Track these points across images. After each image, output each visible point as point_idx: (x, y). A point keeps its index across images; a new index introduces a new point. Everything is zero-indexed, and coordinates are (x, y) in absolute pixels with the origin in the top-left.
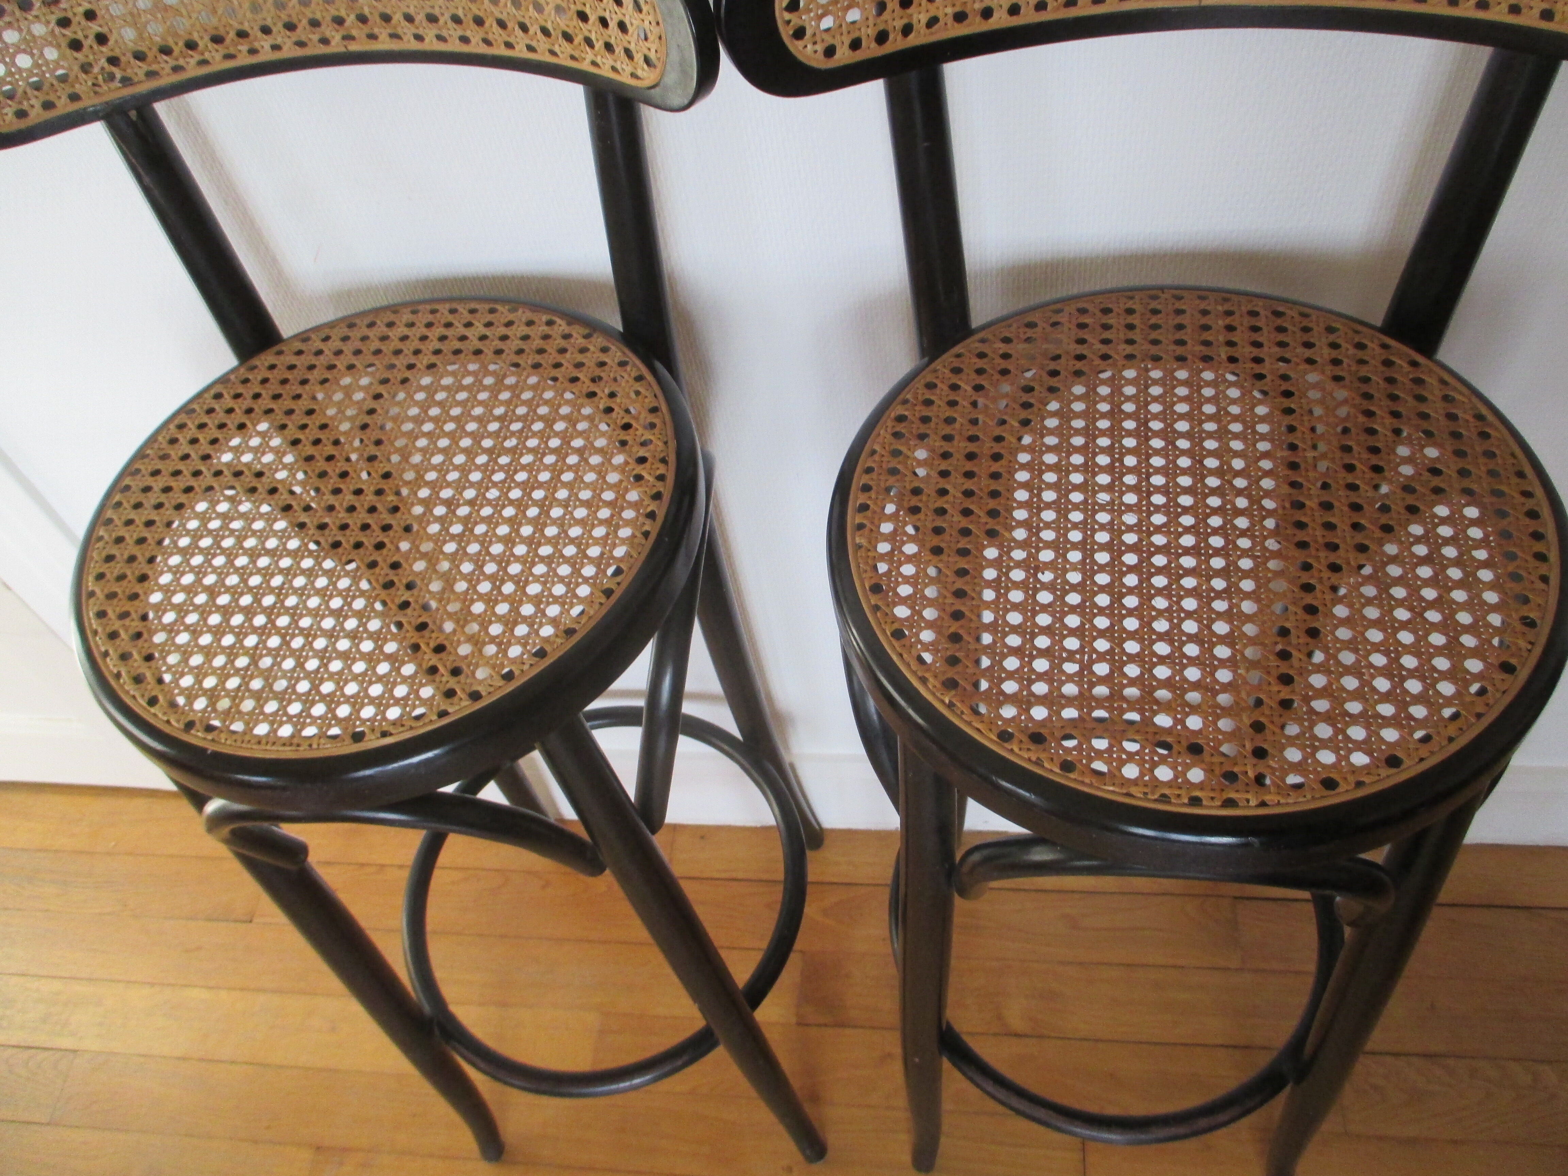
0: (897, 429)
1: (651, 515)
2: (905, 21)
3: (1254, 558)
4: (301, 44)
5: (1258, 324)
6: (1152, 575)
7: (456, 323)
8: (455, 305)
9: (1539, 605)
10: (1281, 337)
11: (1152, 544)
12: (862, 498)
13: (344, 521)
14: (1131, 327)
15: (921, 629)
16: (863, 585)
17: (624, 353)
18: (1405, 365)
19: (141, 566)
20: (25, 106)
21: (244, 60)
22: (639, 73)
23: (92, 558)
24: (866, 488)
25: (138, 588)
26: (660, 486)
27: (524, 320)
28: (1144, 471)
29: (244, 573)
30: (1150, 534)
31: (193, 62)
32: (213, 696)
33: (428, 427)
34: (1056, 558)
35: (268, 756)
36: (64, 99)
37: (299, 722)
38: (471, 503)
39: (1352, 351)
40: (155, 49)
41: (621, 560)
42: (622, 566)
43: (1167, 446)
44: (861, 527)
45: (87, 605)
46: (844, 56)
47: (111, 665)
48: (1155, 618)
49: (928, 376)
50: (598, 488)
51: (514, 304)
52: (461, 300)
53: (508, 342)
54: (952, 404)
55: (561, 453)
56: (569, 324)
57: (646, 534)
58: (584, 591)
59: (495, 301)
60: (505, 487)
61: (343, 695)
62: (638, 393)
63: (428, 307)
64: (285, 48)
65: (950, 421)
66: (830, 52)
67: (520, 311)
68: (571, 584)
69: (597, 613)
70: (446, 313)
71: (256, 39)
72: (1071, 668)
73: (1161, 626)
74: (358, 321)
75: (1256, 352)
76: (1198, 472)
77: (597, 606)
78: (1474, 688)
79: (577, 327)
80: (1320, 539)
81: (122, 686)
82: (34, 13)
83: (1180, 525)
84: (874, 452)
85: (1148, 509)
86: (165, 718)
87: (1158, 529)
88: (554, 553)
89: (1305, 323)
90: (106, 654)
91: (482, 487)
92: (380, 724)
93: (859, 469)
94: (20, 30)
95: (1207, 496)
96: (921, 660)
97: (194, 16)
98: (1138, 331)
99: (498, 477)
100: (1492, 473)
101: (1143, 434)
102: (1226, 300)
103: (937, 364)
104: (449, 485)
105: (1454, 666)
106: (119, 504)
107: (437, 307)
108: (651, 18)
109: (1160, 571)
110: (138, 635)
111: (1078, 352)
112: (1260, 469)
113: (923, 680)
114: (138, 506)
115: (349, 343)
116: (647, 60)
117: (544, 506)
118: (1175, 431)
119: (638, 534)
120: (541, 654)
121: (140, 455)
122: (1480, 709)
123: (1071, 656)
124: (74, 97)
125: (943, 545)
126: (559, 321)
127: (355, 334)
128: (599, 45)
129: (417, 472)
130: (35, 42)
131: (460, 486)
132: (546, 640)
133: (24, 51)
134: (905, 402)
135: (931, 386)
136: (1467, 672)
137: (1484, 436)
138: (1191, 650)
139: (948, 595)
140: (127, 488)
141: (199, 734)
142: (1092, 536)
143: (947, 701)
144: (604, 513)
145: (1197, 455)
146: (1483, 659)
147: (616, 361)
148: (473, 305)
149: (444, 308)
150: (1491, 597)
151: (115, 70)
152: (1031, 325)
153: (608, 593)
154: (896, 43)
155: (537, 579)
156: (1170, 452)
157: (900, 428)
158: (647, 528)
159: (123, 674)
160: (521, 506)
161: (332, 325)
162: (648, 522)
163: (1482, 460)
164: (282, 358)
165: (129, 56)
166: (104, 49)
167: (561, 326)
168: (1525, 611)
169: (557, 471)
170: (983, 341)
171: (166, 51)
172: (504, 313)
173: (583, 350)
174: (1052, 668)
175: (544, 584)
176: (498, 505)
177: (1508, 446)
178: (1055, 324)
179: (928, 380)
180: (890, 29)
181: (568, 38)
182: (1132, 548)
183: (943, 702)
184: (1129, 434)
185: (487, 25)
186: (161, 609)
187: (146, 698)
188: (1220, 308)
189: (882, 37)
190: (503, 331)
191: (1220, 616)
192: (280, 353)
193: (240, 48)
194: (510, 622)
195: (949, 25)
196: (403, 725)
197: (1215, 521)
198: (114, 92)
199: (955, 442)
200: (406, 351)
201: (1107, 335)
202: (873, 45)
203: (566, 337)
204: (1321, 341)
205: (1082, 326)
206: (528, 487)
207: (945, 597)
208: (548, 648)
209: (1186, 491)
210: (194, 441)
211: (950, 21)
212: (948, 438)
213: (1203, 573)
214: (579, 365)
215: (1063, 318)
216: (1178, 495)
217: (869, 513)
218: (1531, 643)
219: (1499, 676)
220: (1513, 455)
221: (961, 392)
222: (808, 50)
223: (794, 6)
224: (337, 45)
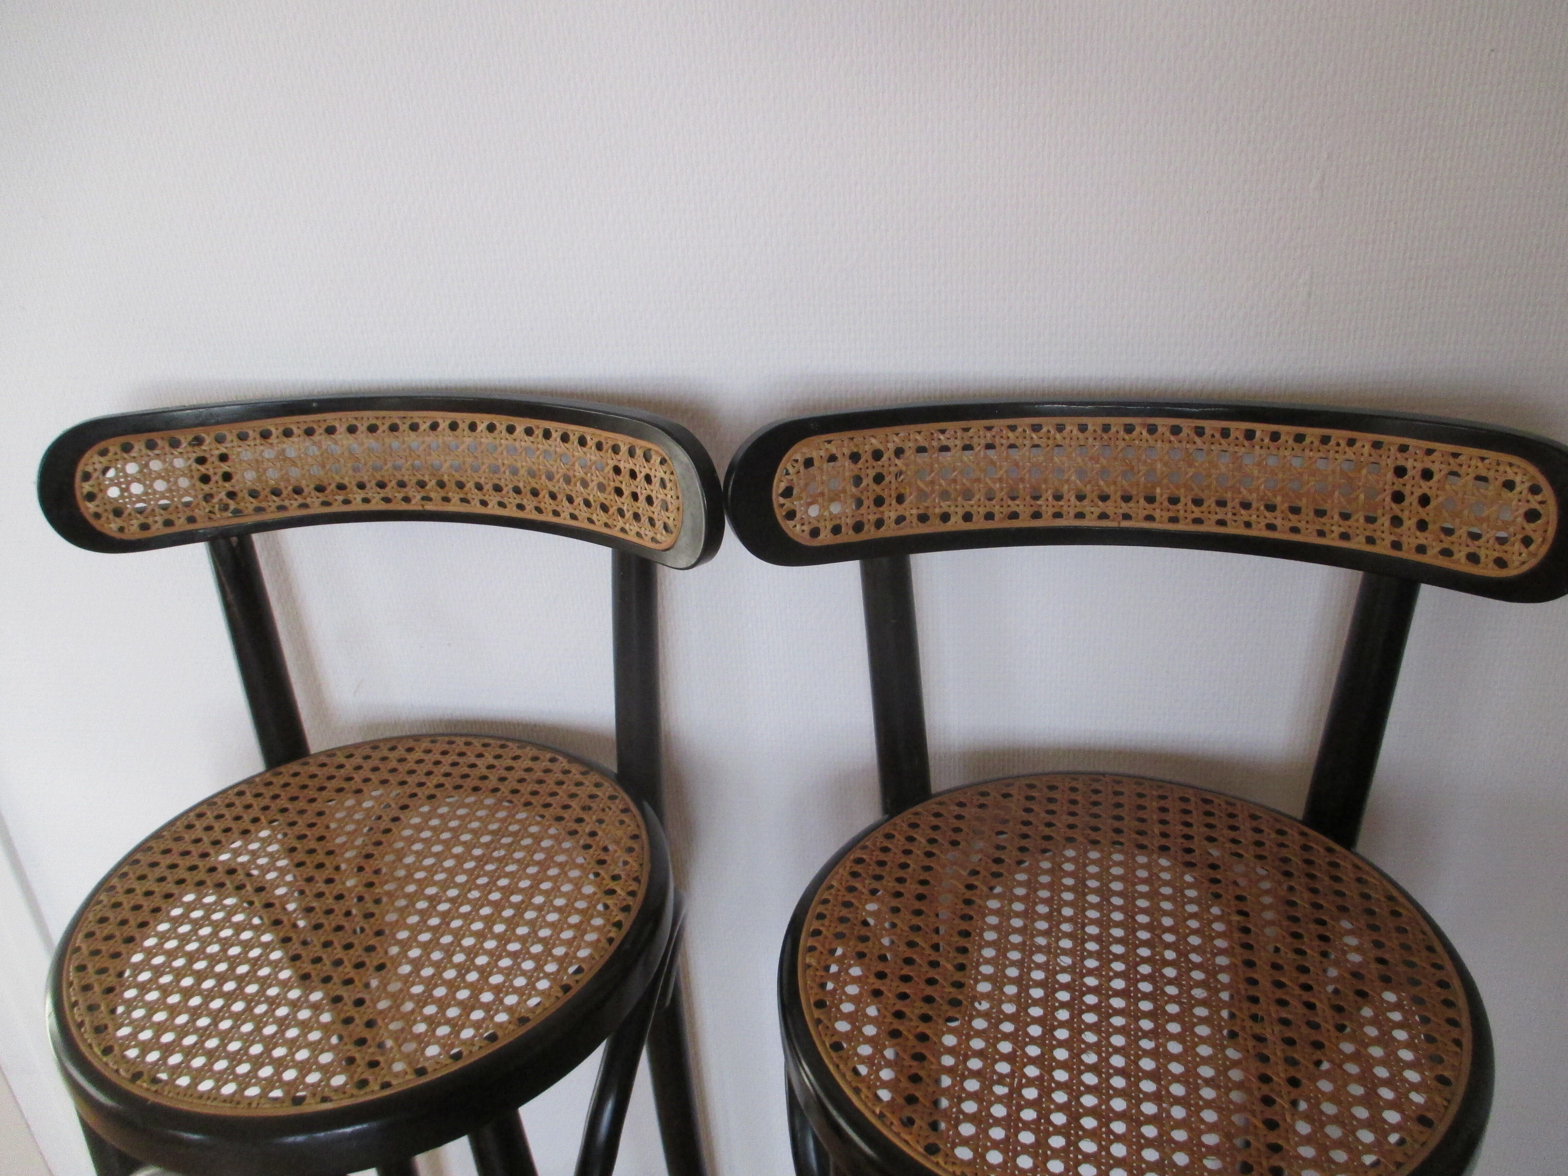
0: (855, 869)
1: (618, 925)
2: (878, 516)
3: (1180, 1004)
4: (387, 500)
5: (1189, 808)
6: (1083, 1012)
7: (469, 753)
8: (469, 739)
9: (1453, 1066)
10: (1210, 820)
11: (1084, 985)
12: (816, 925)
13: (330, 907)
14: (1074, 802)
15: (859, 1044)
16: (808, 1000)
17: (615, 789)
18: (1321, 850)
19: (131, 929)
20: (150, 521)
21: (337, 508)
22: (658, 537)
23: (87, 918)
24: (821, 916)
25: (122, 948)
26: (630, 901)
27: (530, 755)
28: (1079, 921)
29: (226, 944)
30: (1083, 976)
31: (296, 504)
32: (168, 1050)
33: (426, 834)
34: (993, 990)
35: (205, 1111)
36: (183, 520)
37: (244, 1082)
38: (452, 900)
39: (1273, 835)
40: (268, 490)
41: (583, 960)
42: (584, 966)
43: (1102, 901)
44: (812, 949)
45: (70, 959)
46: (826, 538)
47: (78, 1014)
48: (1084, 1051)
49: (888, 828)
50: (571, 898)
51: (522, 743)
52: (476, 736)
53: (513, 772)
54: (907, 852)
55: (543, 866)
56: (569, 762)
57: (611, 941)
58: (543, 985)
59: (508, 739)
60: (486, 889)
61: (293, 1060)
62: (622, 822)
63: (447, 739)
64: (373, 502)
65: (904, 866)
66: (815, 533)
67: (528, 748)
68: (532, 978)
69: (552, 1006)
70: (462, 744)
71: (352, 492)
72: (1000, 1090)
73: (1090, 1058)
74: (381, 745)
75: (1186, 830)
76: (1131, 926)
77: (553, 1000)
78: (1393, 1138)
79: (577, 765)
80: (1243, 992)
81: (82, 1035)
82: (179, 450)
83: (1111, 969)
84: (831, 887)
85: (1082, 953)
86: (115, 1067)
87: (1090, 972)
88: (521, 950)
89: (1231, 810)
90: (75, 1004)
91: (465, 888)
92: (323, 1091)
93: (817, 898)
94: (164, 461)
95: (1137, 947)
96: (856, 1072)
97: (307, 468)
98: (1080, 805)
99: (482, 881)
100: (1405, 947)
101: (1081, 890)
102: (1161, 787)
103: (897, 820)
104: (435, 884)
105: (1372, 1116)
106: (125, 875)
107: (453, 739)
108: (672, 493)
109: (1090, 1009)
110: (110, 990)
111: (1025, 819)
112: (1188, 927)
113: (857, 1091)
114: (142, 877)
115: (370, 761)
116: (666, 527)
117: (520, 909)
118: (1110, 889)
119: (604, 940)
120: (493, 1038)
121: (157, 835)
122: (1399, 1158)
123: (1001, 1079)
124: (191, 520)
125: (887, 971)
126: (561, 758)
127: (377, 755)
128: (629, 515)
129: (408, 871)
130: (174, 472)
131: (445, 886)
132: (500, 1025)
133: (163, 478)
134: (864, 847)
135: (889, 836)
136: (1385, 1121)
137: (1395, 914)
138: (1118, 1082)
139: (888, 1014)
140: (137, 862)
141: (145, 1085)
142: (1029, 974)
143: (878, 1111)
144: (574, 919)
145: (1130, 911)
146: (1401, 1111)
147: (607, 794)
148: (486, 741)
149: (460, 741)
150: (1406, 1055)
151: (231, 502)
152: (984, 794)
153: (566, 988)
154: (870, 533)
155: (501, 971)
156: (1105, 906)
157: (858, 868)
158: (612, 935)
159: (87, 1023)
160: (498, 906)
161: (357, 746)
162: (614, 929)
163: (1394, 934)
164: (306, 767)
165: (245, 494)
166: (227, 485)
167: (563, 763)
168: (1440, 1070)
169: (536, 881)
170: (940, 803)
171: (276, 492)
172: (513, 749)
173: (579, 784)
174: (982, 1088)
175: (507, 975)
176: (477, 905)
177: (1418, 924)
178: (1006, 796)
179: (886, 831)
180: (865, 521)
181: (604, 508)
182: (1065, 987)
183: (874, 1112)
184: (1068, 889)
185: (541, 496)
186: (138, 969)
187: (102, 1047)
188: (1154, 793)
189: (858, 527)
190: (510, 763)
191: (1147, 1053)
192: (307, 764)
193: (337, 497)
194: (467, 1007)
195: (914, 524)
196: (344, 1093)
197: (1145, 969)
198: (224, 520)
199: (907, 884)
200: (419, 772)
201: (1052, 807)
202: (851, 532)
203: (566, 772)
204: (1246, 826)
205: (1029, 798)
206: (507, 891)
207: (885, 1017)
208: (500, 1034)
209: (1119, 941)
210: (209, 828)
211: (915, 520)
212: (900, 880)
213: (1133, 1015)
214: (573, 796)
215: (1014, 791)
216: (1111, 944)
217: (821, 938)
218: (1448, 1101)
219: (1416, 1127)
220: (1424, 933)
221: (916, 843)
222: (796, 531)
223: (788, 493)
224: (416, 504)
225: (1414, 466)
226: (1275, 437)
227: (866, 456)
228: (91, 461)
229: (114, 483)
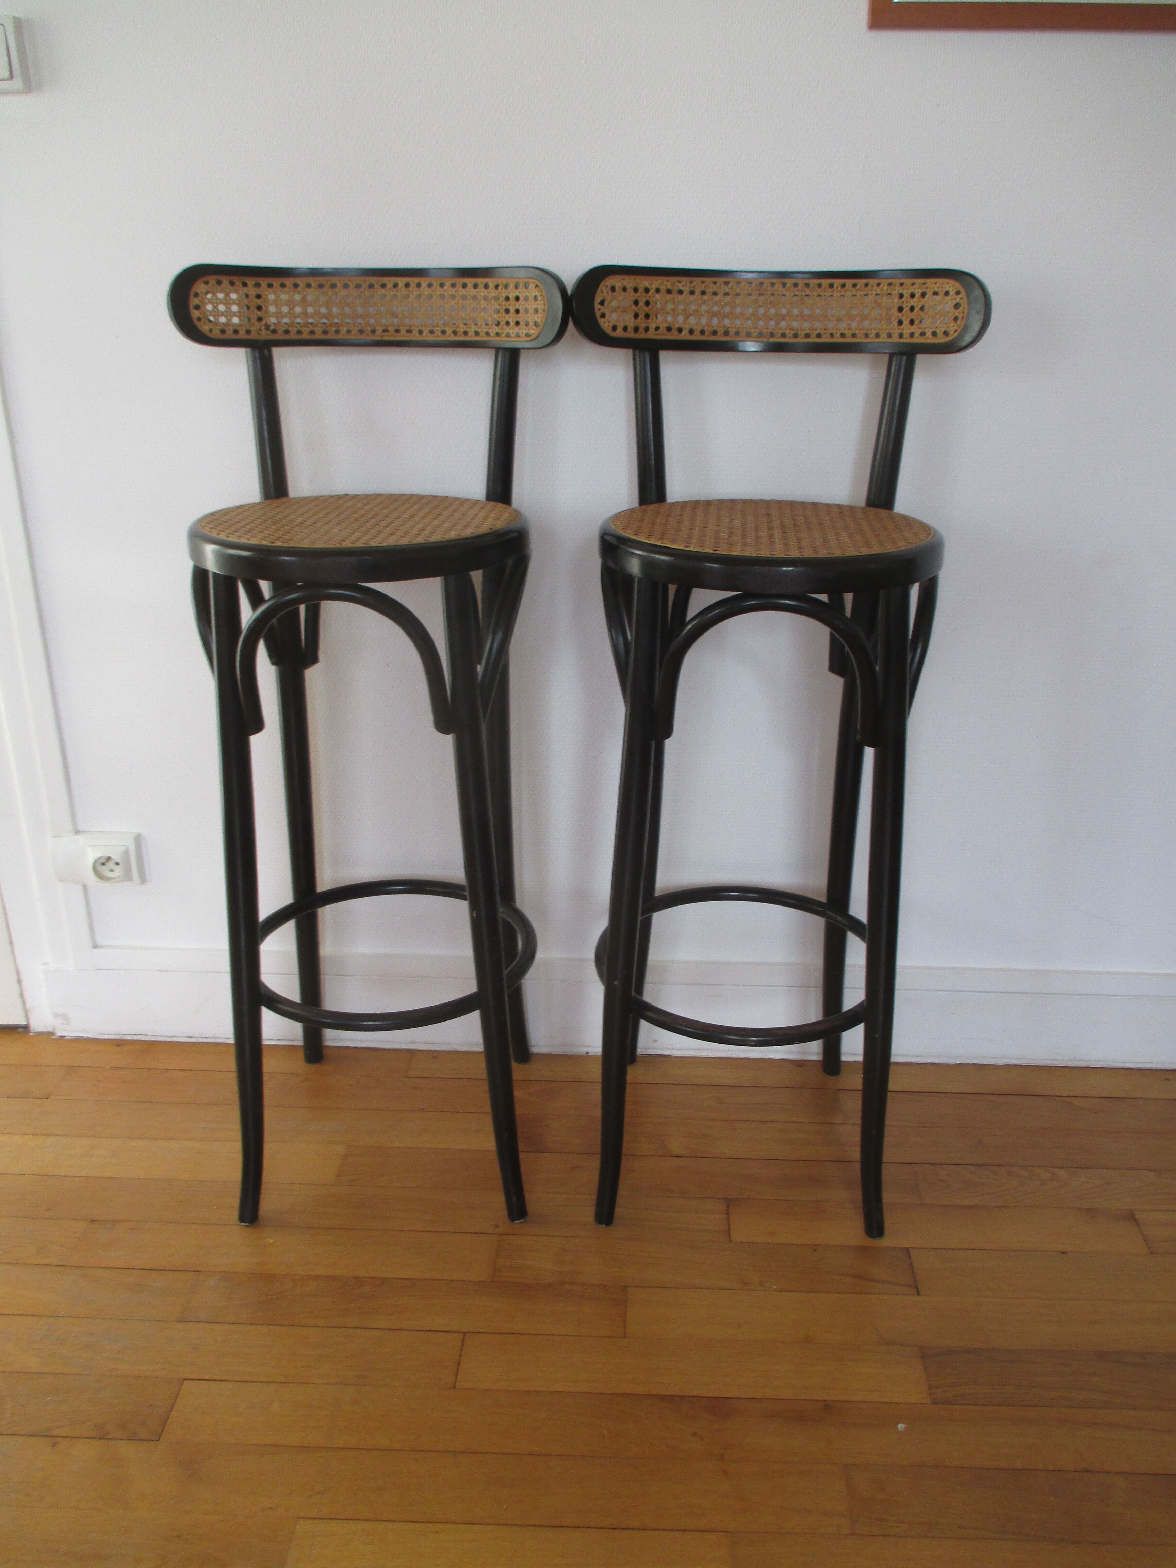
2: (646, 325)
4: (361, 332)
18: (876, 515)
20: (226, 329)
21: (332, 336)
22: (531, 332)
31: (307, 332)
36: (244, 332)
46: (619, 333)
64: (353, 333)
66: (615, 329)
82: (247, 289)
94: (238, 295)
97: (318, 307)
108: (542, 302)
116: (535, 325)
128: (512, 324)
133: (237, 304)
154: (641, 335)
180: (639, 327)
181: (497, 323)
189: (636, 330)
193: (332, 329)
195: (664, 334)
198: (266, 335)
202: (632, 332)
211: (664, 330)
222: (606, 325)
223: (602, 303)
224: (378, 336)
225: (906, 293)
226: (843, 286)
227: (641, 290)
228: (200, 287)
229: (210, 301)
